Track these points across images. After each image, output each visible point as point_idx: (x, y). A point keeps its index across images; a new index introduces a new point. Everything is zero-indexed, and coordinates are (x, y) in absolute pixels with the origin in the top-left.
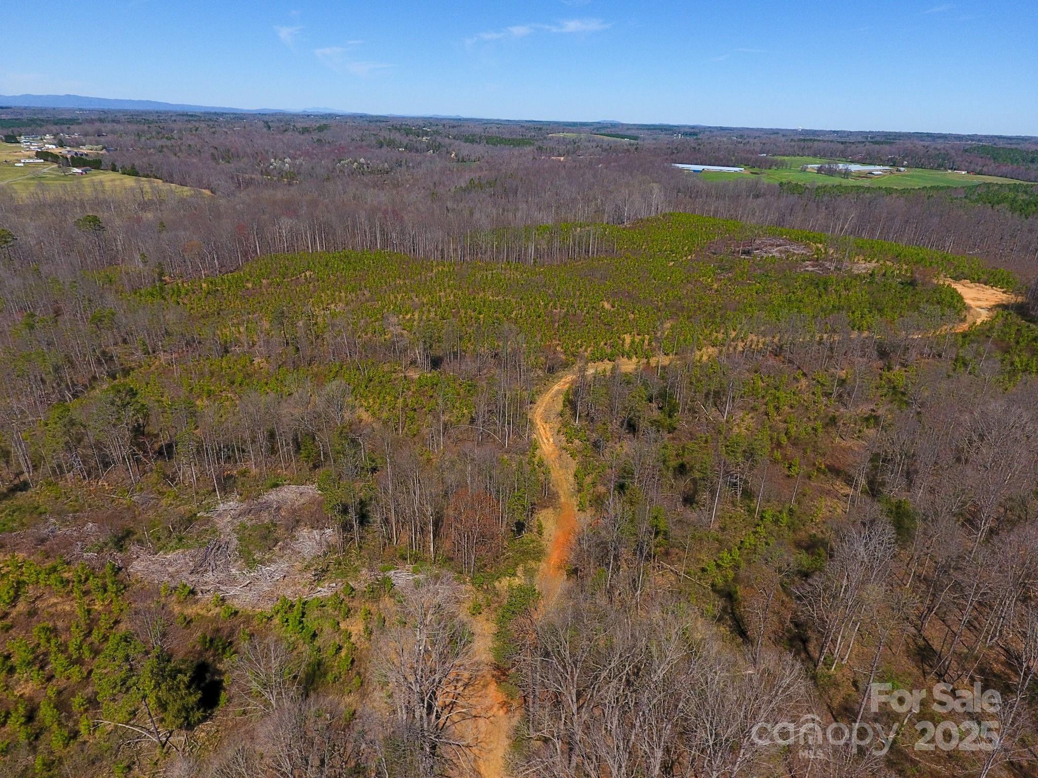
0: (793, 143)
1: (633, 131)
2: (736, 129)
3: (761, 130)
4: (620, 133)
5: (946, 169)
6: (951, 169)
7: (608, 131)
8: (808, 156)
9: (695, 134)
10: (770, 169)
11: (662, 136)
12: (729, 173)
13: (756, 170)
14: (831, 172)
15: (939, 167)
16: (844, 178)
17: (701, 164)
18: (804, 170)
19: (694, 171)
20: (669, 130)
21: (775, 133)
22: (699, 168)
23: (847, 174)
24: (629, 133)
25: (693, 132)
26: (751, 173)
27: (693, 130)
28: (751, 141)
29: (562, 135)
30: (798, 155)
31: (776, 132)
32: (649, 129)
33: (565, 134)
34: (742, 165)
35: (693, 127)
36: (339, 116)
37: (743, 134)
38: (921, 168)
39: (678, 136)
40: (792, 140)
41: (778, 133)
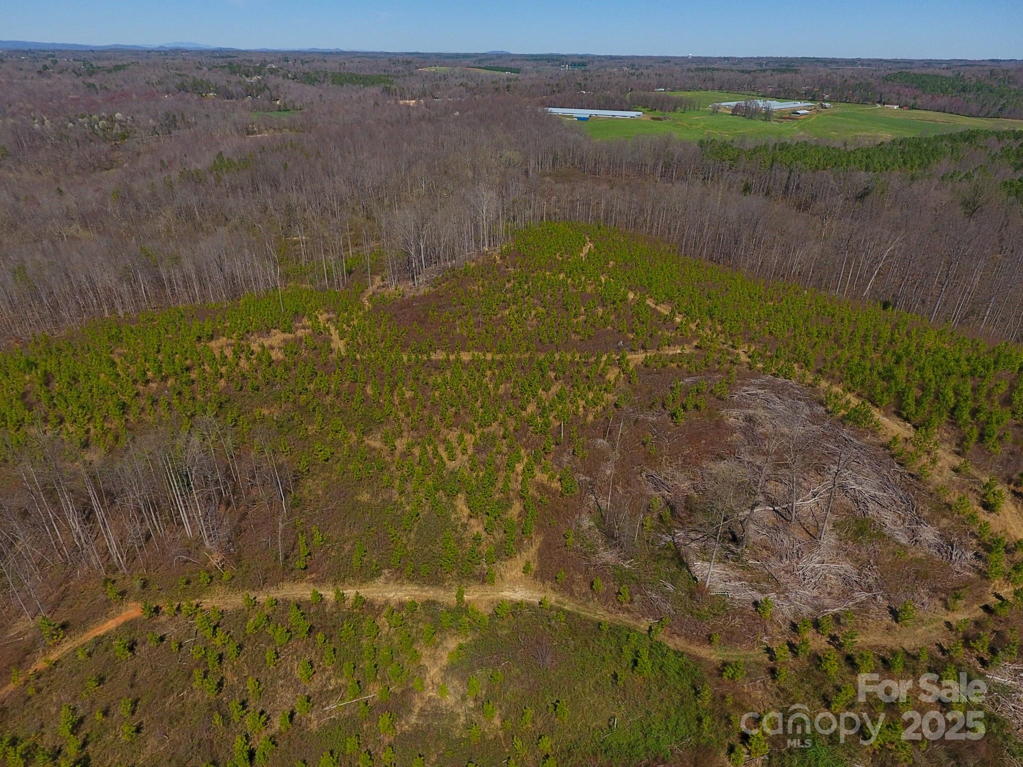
0: (691, 74)
1: (518, 63)
2: (626, 57)
3: (651, 58)
4: (501, 66)
5: (874, 103)
6: (879, 102)
7: (486, 64)
8: (713, 89)
9: (584, 64)
10: (674, 110)
11: (548, 68)
12: (624, 119)
13: (658, 114)
14: (749, 113)
15: (865, 101)
16: (765, 120)
17: (589, 107)
18: (715, 111)
19: (579, 119)
20: (557, 60)
21: (666, 62)
22: (585, 113)
23: (768, 115)
24: (512, 65)
25: (582, 62)
26: (653, 118)
27: (581, 60)
28: (645, 72)
29: (433, 69)
30: (700, 88)
31: (667, 60)
32: (534, 60)
33: (438, 67)
34: (640, 108)
35: (582, 57)
36: (187, 51)
37: (634, 64)
38: (845, 102)
39: (565, 67)
40: (688, 70)
41: (669, 61)
